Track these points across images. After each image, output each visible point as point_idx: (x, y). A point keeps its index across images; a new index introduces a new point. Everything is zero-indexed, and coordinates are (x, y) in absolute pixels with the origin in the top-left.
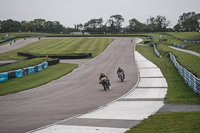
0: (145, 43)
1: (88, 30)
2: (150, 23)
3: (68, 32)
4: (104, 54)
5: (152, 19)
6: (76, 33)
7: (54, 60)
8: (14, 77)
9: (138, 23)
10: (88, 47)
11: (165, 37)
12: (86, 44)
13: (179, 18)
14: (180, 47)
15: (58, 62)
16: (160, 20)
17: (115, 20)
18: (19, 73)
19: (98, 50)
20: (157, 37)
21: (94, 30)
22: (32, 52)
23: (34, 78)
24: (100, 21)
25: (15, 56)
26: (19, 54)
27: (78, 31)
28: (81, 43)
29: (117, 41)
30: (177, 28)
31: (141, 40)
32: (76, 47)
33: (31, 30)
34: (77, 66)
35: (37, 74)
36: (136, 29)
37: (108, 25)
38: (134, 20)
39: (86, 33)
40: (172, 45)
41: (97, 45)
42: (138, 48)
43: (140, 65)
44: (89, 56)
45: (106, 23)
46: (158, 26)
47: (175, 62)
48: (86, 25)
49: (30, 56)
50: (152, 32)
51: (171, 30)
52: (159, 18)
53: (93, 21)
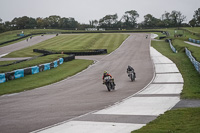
0: (161, 38)
1: (103, 26)
2: (165, 18)
3: (84, 28)
4: (120, 50)
5: (167, 14)
6: (91, 30)
7: (70, 56)
8: (30, 73)
9: (153, 19)
10: (103, 43)
11: (181, 32)
12: (101, 40)
13: (194, 13)
14: (196, 43)
15: (73, 58)
16: (175, 15)
17: (129, 16)
18: (35, 69)
19: (113, 46)
20: (172, 32)
21: (109, 26)
22: (47, 48)
23: (50, 75)
24: (115, 16)
25: (31, 53)
26: (35, 51)
27: (93, 27)
28: (96, 39)
29: (132, 37)
30: (193, 23)
31: (156, 36)
32: (92, 43)
33: (46, 26)
34: (92, 62)
35: (53, 71)
36: (151, 24)
37: (123, 21)
38: (149, 16)
39: (101, 29)
40: (188, 40)
41: (113, 41)
42: (154, 44)
43: (155, 60)
44: (105, 52)
45: (121, 18)
46: (173, 22)
47: (191, 57)
48: (101, 21)
49: (45, 53)
50: (168, 27)
51: (186, 25)
52: (174, 13)
53: (108, 17)
